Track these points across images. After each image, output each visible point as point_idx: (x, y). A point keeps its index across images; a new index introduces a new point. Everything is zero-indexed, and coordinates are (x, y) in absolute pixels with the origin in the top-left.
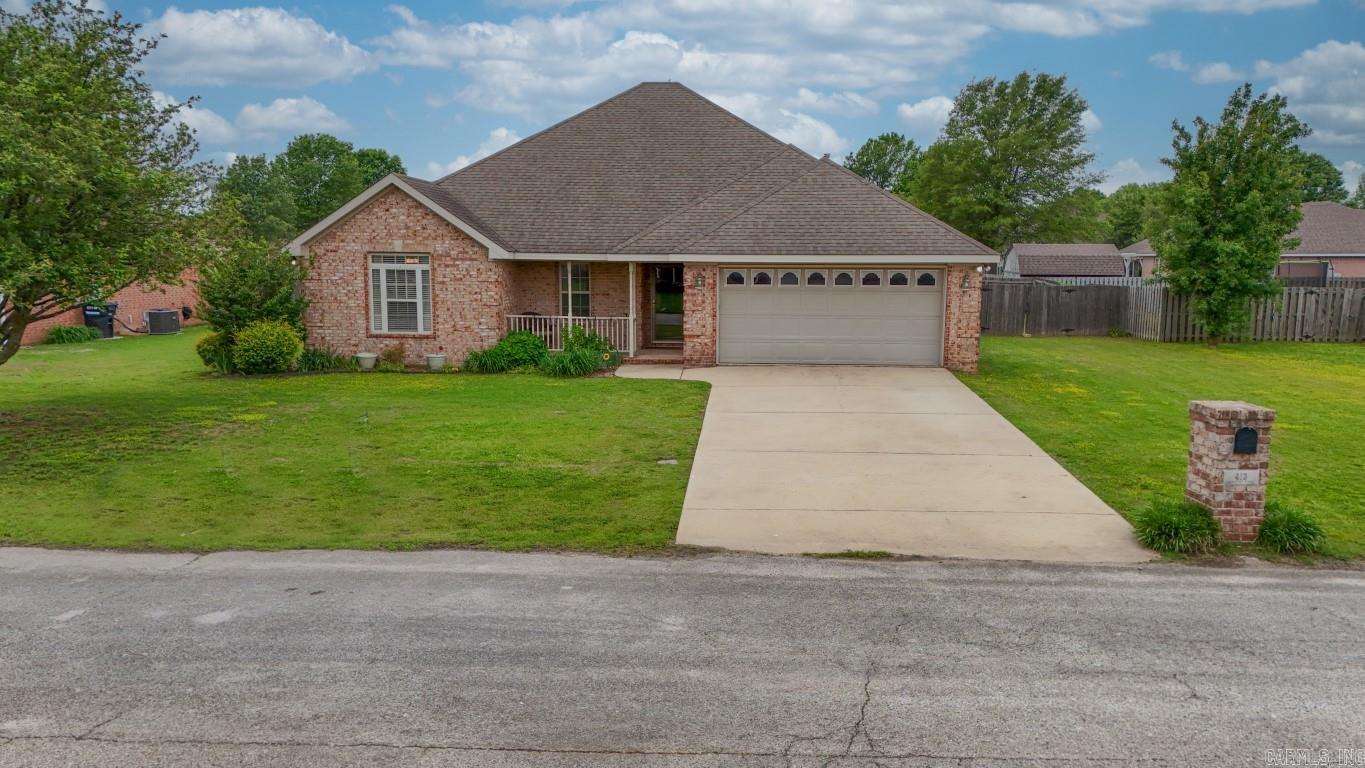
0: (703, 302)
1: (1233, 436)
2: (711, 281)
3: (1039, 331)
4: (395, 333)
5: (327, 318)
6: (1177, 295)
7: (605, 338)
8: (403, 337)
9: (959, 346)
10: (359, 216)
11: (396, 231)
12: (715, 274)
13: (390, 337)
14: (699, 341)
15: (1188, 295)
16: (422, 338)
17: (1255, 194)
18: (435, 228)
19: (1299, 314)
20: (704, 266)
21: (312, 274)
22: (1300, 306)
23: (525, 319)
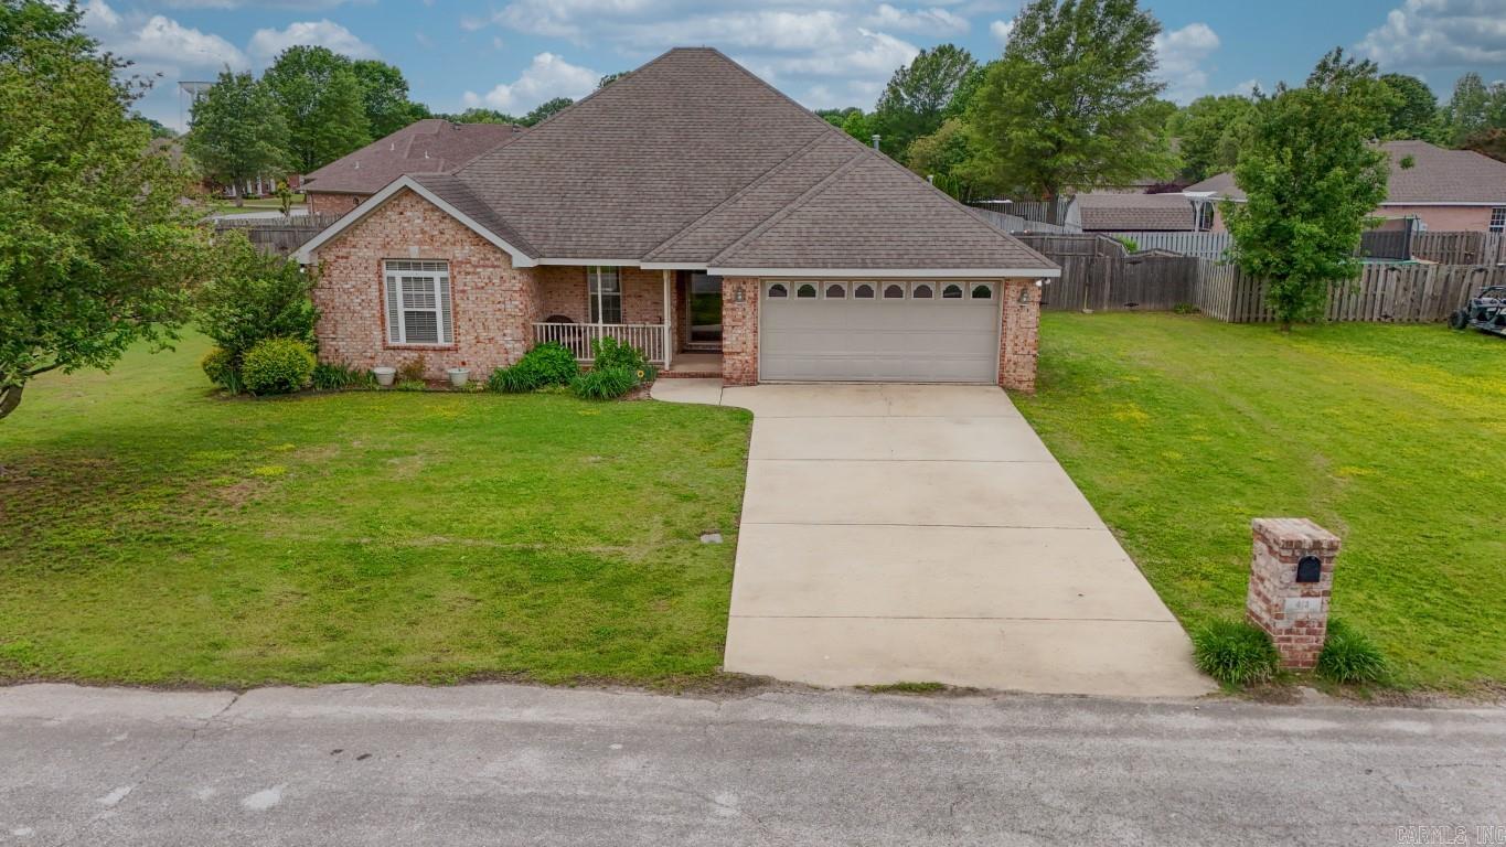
0: (744, 317)
1: (1296, 565)
2: (752, 295)
3: (1101, 306)
4: (413, 344)
5: (340, 329)
6: (1248, 276)
7: (639, 349)
8: (423, 349)
9: (1015, 364)
10: (372, 220)
11: (411, 236)
12: (756, 288)
13: (409, 349)
14: (740, 358)
15: (1261, 276)
16: (442, 350)
17: (1338, 171)
18: (453, 233)
19: (1379, 292)
20: (744, 279)
21: (323, 282)
22: (1380, 284)
23: (552, 327)
